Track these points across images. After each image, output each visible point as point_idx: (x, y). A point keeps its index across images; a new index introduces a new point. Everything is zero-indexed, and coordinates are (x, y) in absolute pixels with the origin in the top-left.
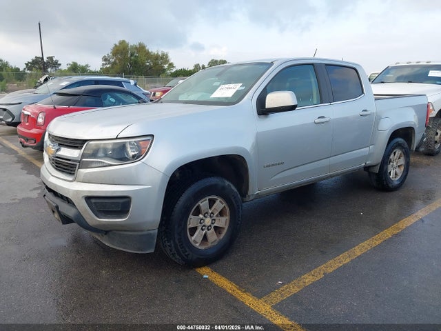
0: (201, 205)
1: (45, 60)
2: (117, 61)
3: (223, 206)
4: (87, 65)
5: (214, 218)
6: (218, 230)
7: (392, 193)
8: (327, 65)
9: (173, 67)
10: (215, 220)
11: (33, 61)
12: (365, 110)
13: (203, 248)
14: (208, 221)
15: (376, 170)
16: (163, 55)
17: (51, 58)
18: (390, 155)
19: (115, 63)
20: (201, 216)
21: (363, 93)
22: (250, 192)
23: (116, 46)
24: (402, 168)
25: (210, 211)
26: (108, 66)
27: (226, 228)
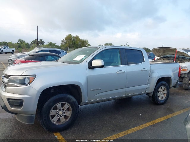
0: (57, 105)
1: (39, 41)
2: (67, 42)
3: (69, 107)
4: (55, 43)
5: (64, 111)
6: (66, 117)
7: (160, 106)
8: (126, 49)
9: (90, 46)
10: (64, 112)
11: (34, 41)
12: (145, 69)
13: (57, 124)
14: (61, 113)
15: (151, 95)
16: (86, 40)
17: (41, 40)
18: (158, 89)
19: (66, 43)
20: (57, 110)
21: (144, 61)
22: (83, 101)
23: (67, 36)
24: (166, 95)
25: (62, 108)
26: (63, 44)
27: (70, 116)
